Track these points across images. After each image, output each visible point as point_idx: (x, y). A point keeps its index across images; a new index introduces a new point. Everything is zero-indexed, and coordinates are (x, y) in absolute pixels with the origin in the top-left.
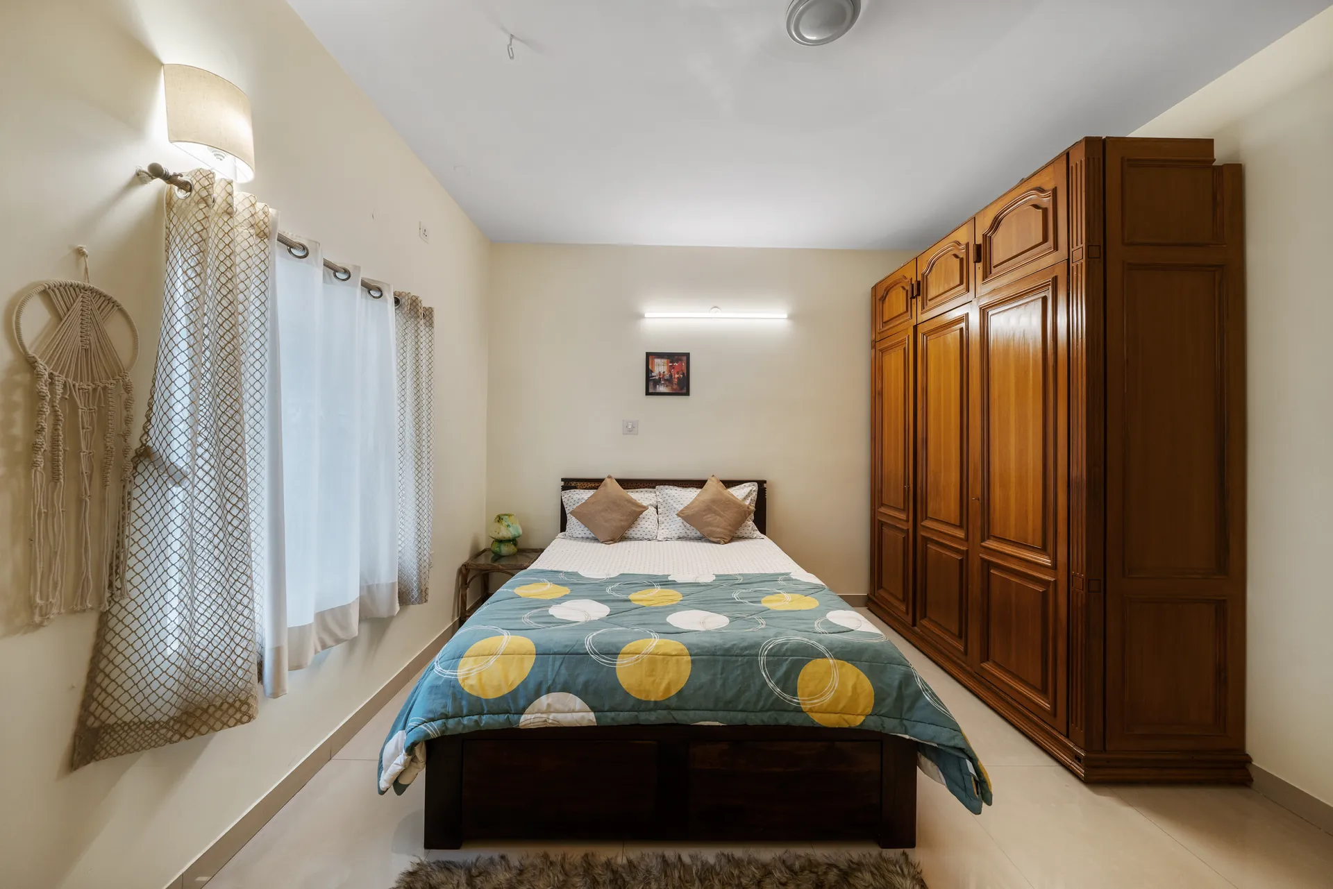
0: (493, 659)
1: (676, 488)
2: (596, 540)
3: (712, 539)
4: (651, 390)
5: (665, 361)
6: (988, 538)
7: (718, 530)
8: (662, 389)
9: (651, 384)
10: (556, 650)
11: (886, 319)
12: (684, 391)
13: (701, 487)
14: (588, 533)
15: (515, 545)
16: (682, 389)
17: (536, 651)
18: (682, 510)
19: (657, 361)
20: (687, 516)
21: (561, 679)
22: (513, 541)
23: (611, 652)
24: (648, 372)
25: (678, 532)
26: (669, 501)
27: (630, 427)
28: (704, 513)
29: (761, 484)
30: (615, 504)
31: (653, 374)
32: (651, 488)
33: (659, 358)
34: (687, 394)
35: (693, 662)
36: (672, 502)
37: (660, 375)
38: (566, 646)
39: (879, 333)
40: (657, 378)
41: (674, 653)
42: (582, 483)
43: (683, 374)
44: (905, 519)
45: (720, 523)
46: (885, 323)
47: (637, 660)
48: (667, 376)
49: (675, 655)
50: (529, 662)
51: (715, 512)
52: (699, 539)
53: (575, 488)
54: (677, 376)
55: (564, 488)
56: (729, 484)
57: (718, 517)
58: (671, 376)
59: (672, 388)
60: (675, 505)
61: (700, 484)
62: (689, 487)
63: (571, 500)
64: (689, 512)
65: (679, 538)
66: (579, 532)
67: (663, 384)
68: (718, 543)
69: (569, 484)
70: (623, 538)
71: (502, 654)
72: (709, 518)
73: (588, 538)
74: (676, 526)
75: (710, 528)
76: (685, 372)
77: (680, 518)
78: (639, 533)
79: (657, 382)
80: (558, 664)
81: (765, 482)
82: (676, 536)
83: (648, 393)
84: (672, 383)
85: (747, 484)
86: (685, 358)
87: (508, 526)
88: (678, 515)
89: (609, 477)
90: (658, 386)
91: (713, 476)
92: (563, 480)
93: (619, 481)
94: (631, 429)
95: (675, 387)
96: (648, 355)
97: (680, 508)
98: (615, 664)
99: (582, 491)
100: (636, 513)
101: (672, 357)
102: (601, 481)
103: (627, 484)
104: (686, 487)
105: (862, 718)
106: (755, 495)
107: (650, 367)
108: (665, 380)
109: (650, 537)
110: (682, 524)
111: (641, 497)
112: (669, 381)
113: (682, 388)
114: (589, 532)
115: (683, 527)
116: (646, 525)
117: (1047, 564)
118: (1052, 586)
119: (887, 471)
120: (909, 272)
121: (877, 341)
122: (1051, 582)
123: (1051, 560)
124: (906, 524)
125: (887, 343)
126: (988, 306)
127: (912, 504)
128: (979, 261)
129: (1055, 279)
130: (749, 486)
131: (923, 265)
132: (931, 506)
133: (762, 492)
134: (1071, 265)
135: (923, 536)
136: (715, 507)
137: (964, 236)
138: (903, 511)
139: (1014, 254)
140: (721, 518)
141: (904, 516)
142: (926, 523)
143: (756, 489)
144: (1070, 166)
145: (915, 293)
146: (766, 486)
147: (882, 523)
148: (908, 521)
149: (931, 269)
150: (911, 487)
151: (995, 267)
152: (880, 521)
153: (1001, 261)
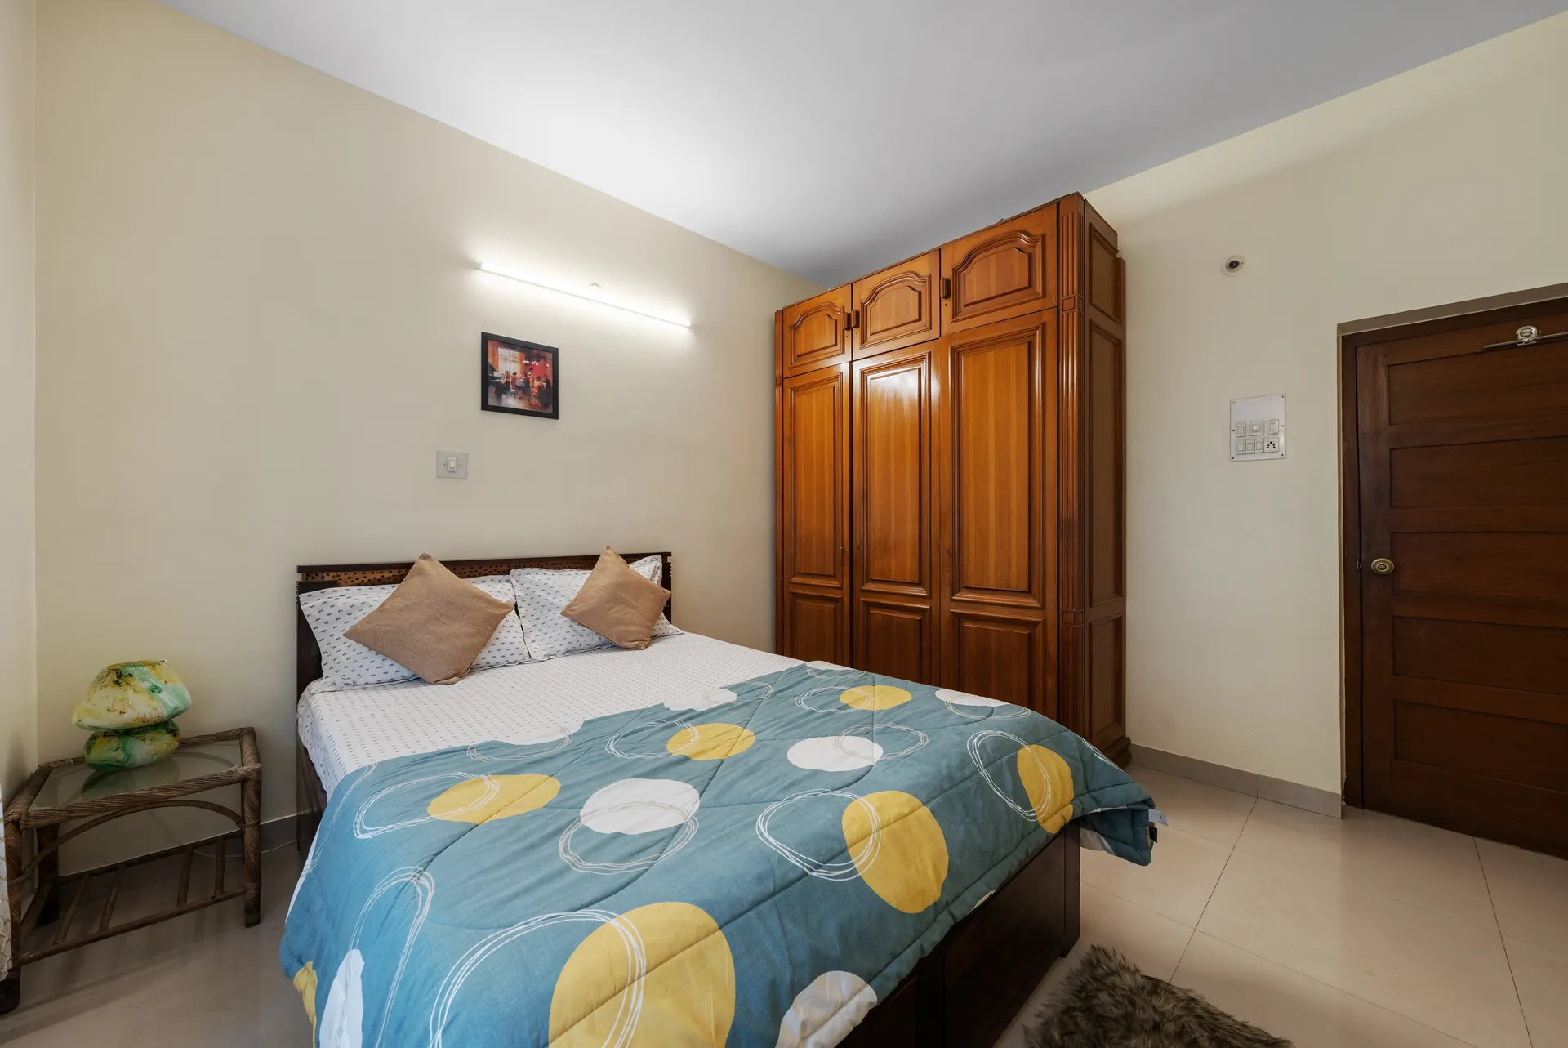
0: (636, 995)
1: (544, 571)
2: (417, 680)
3: (624, 644)
4: (492, 402)
5: (517, 354)
6: (959, 591)
7: (633, 628)
8: (511, 402)
9: (492, 391)
10: (751, 897)
11: (798, 353)
12: (550, 411)
13: (591, 567)
14: (393, 670)
15: (173, 732)
16: (546, 406)
17: (716, 919)
18: (569, 607)
19: (503, 352)
20: (577, 615)
21: (802, 954)
22: (164, 725)
23: (835, 852)
24: (487, 369)
25: (565, 643)
26: (538, 593)
27: (452, 464)
28: (608, 606)
29: (665, 555)
30: (451, 607)
31: (495, 374)
32: (499, 573)
33: (505, 347)
34: (554, 415)
35: (933, 812)
36: (544, 594)
37: (508, 377)
38: (760, 878)
39: (789, 368)
40: (503, 381)
41: (906, 811)
42: (351, 574)
43: (548, 382)
44: (838, 586)
45: (632, 618)
46: (799, 356)
47: (876, 846)
48: (520, 381)
49: (911, 812)
50: (720, 954)
51: (624, 602)
52: (598, 648)
53: (334, 584)
54: (537, 383)
55: (304, 587)
56: (630, 558)
57: (630, 610)
58: (527, 381)
59: (530, 404)
60: (550, 599)
61: (587, 562)
62: (565, 568)
63: (327, 610)
64: (583, 607)
65: (568, 652)
66: (371, 672)
67: (514, 394)
68: (636, 648)
69: (313, 578)
70: (473, 669)
71: (647, 972)
72: (617, 612)
73: (392, 681)
74: (564, 632)
75: (621, 628)
76: (551, 380)
77: (566, 619)
78: (498, 655)
79: (503, 389)
80: (773, 922)
81: (669, 554)
82: (563, 649)
83: (485, 406)
84: (529, 395)
85: (648, 559)
86: (549, 356)
87: (155, 689)
88: (564, 614)
89: (425, 557)
90: (504, 396)
91: (608, 548)
92: (301, 569)
93: (447, 564)
94: (452, 469)
95: (534, 401)
96: (486, 338)
97: (564, 603)
98: (855, 872)
99: (355, 589)
100: (492, 618)
101: (530, 351)
102: (408, 566)
103: (464, 568)
104: (559, 569)
105: (1071, 807)
106: (660, 572)
107: (490, 360)
108: (518, 388)
109: (520, 658)
110: (570, 629)
111: (495, 588)
112: (524, 390)
113: (546, 404)
114: (397, 666)
115: (573, 633)
116: (510, 639)
117: (1035, 605)
118: (1040, 626)
119: (803, 533)
120: (841, 299)
121: (785, 377)
122: (1039, 622)
123: (1039, 602)
124: (838, 591)
125: (804, 380)
126: (960, 346)
127: (847, 568)
128: (947, 297)
129: (1044, 325)
130: (652, 561)
131: (862, 293)
132: (876, 567)
133: (666, 568)
134: (1061, 313)
135: (863, 601)
136: (623, 595)
137: (923, 267)
138: (833, 577)
139: (993, 295)
140: (633, 611)
141: (835, 584)
142: (868, 587)
143: (659, 564)
144: (1061, 215)
145: (853, 324)
146: (669, 559)
147: (796, 596)
148: (841, 588)
149: (874, 299)
150: (847, 548)
151: (966, 306)
152: (794, 593)
153: (975, 300)
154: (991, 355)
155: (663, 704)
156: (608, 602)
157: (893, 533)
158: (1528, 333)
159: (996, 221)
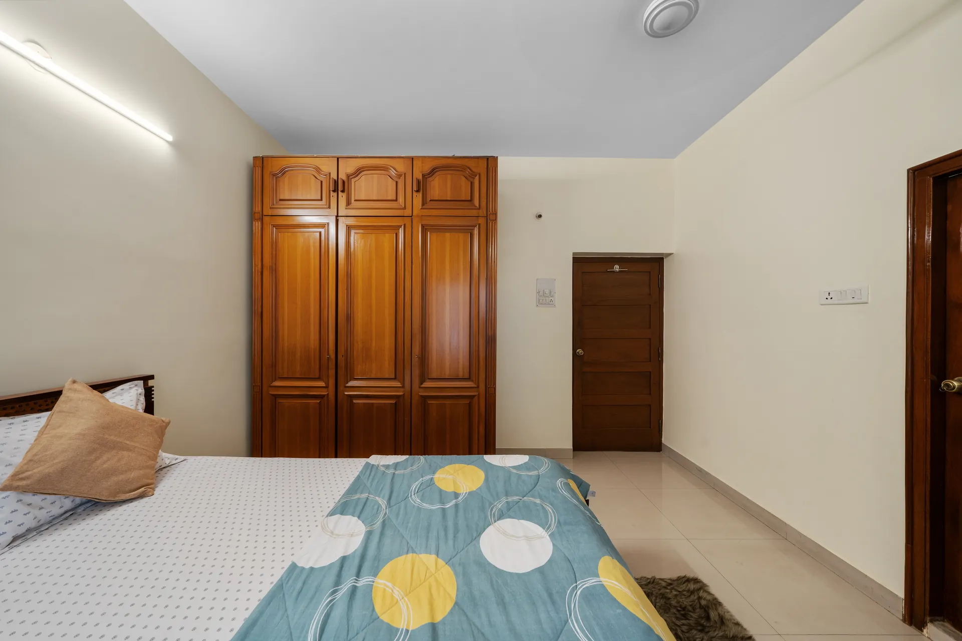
11: (284, 197)
18: (14, 476)
29: (146, 379)
39: (270, 208)
44: (325, 386)
46: (281, 200)
51: (114, 446)
52: (69, 514)
56: (103, 387)
57: (125, 453)
65: (16, 539)
81: (152, 377)
88: (5, 488)
91: (74, 382)
106: (142, 399)
110: (19, 507)
115: (27, 510)
117: (473, 386)
118: (476, 397)
119: (286, 345)
120: (328, 167)
121: (265, 213)
122: (475, 396)
123: (475, 383)
124: (325, 390)
125: (280, 221)
126: (427, 225)
127: (332, 372)
128: (418, 191)
129: (479, 225)
130: (131, 388)
131: (347, 168)
132: (359, 368)
133: (149, 393)
134: (489, 221)
135: (347, 395)
136: (112, 437)
137: (401, 167)
138: (319, 379)
139: (449, 199)
140: (130, 454)
141: (322, 384)
142: (351, 384)
143: (141, 390)
144: (489, 166)
145: (340, 188)
146: (151, 383)
147: (276, 397)
148: (327, 387)
149: (357, 175)
150: (333, 356)
151: (430, 201)
152: (273, 395)
153: (437, 199)
154: (448, 235)
155: (294, 566)
156: (90, 453)
157: (374, 344)
158: (617, 268)
159: (451, 155)
